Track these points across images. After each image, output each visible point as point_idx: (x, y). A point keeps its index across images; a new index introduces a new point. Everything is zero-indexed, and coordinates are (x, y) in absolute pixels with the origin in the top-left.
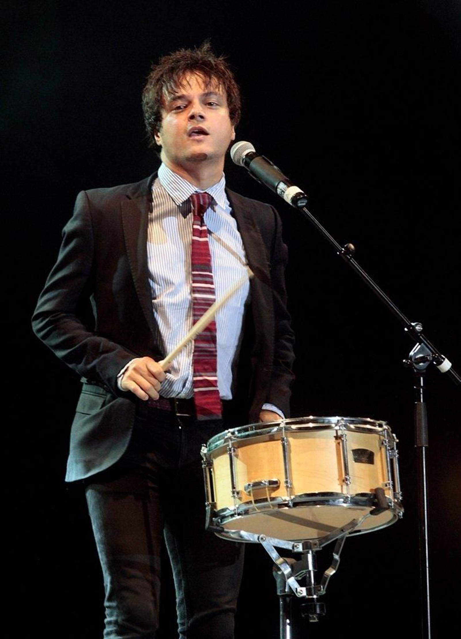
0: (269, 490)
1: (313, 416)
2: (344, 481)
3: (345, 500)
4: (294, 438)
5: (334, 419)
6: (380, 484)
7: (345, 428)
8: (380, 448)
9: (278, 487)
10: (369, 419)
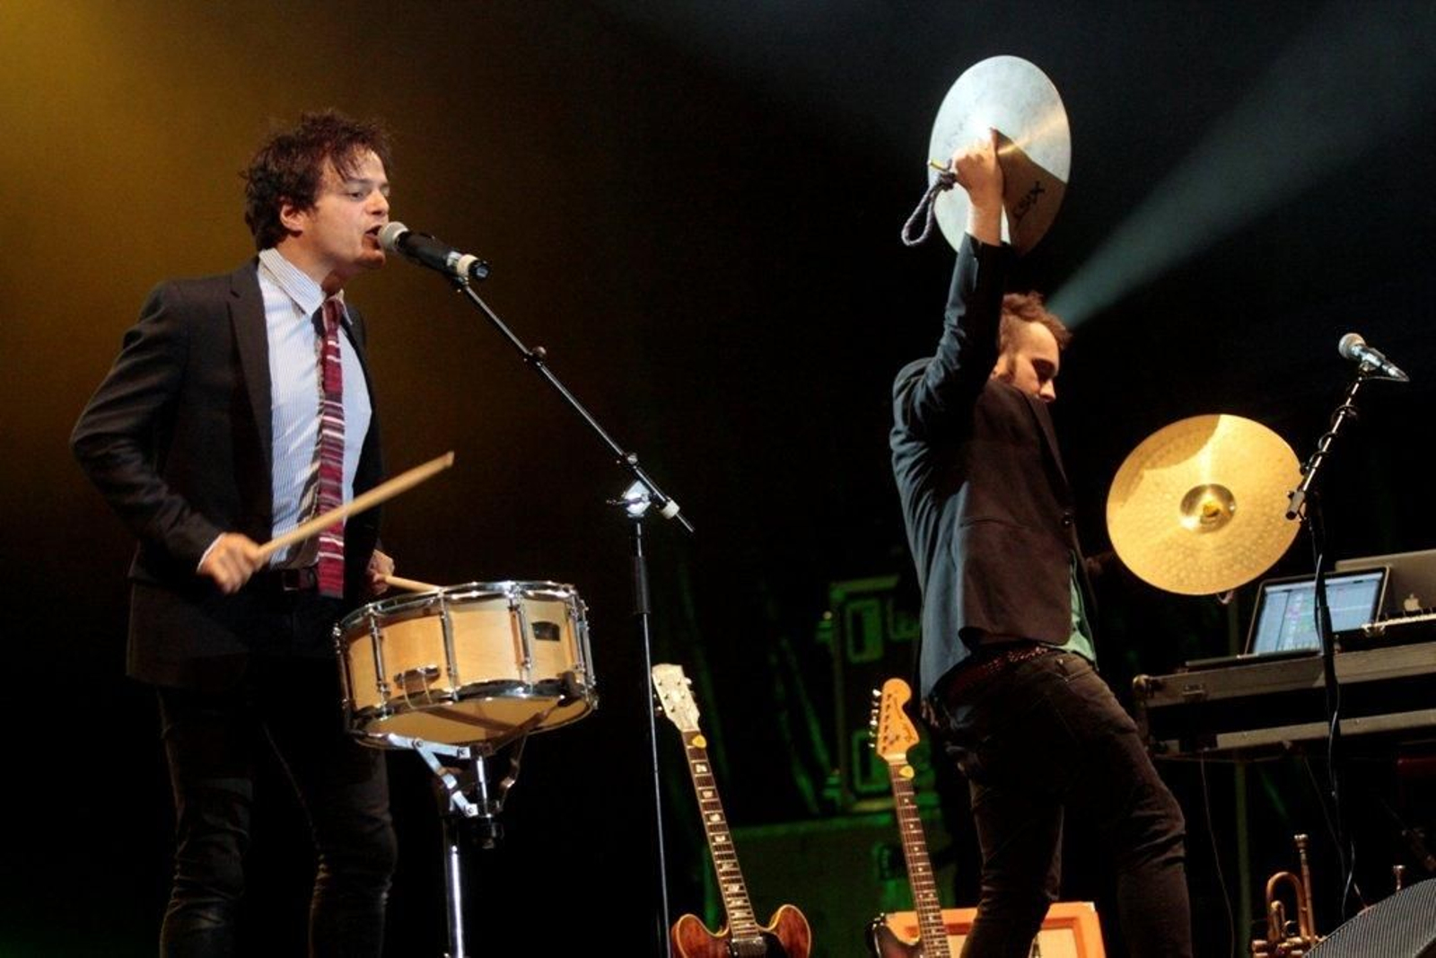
0: (426, 681)
2: (523, 664)
3: (525, 689)
4: (456, 610)
5: (506, 585)
6: (569, 667)
7: (520, 596)
8: (567, 620)
9: (438, 677)
10: (550, 583)
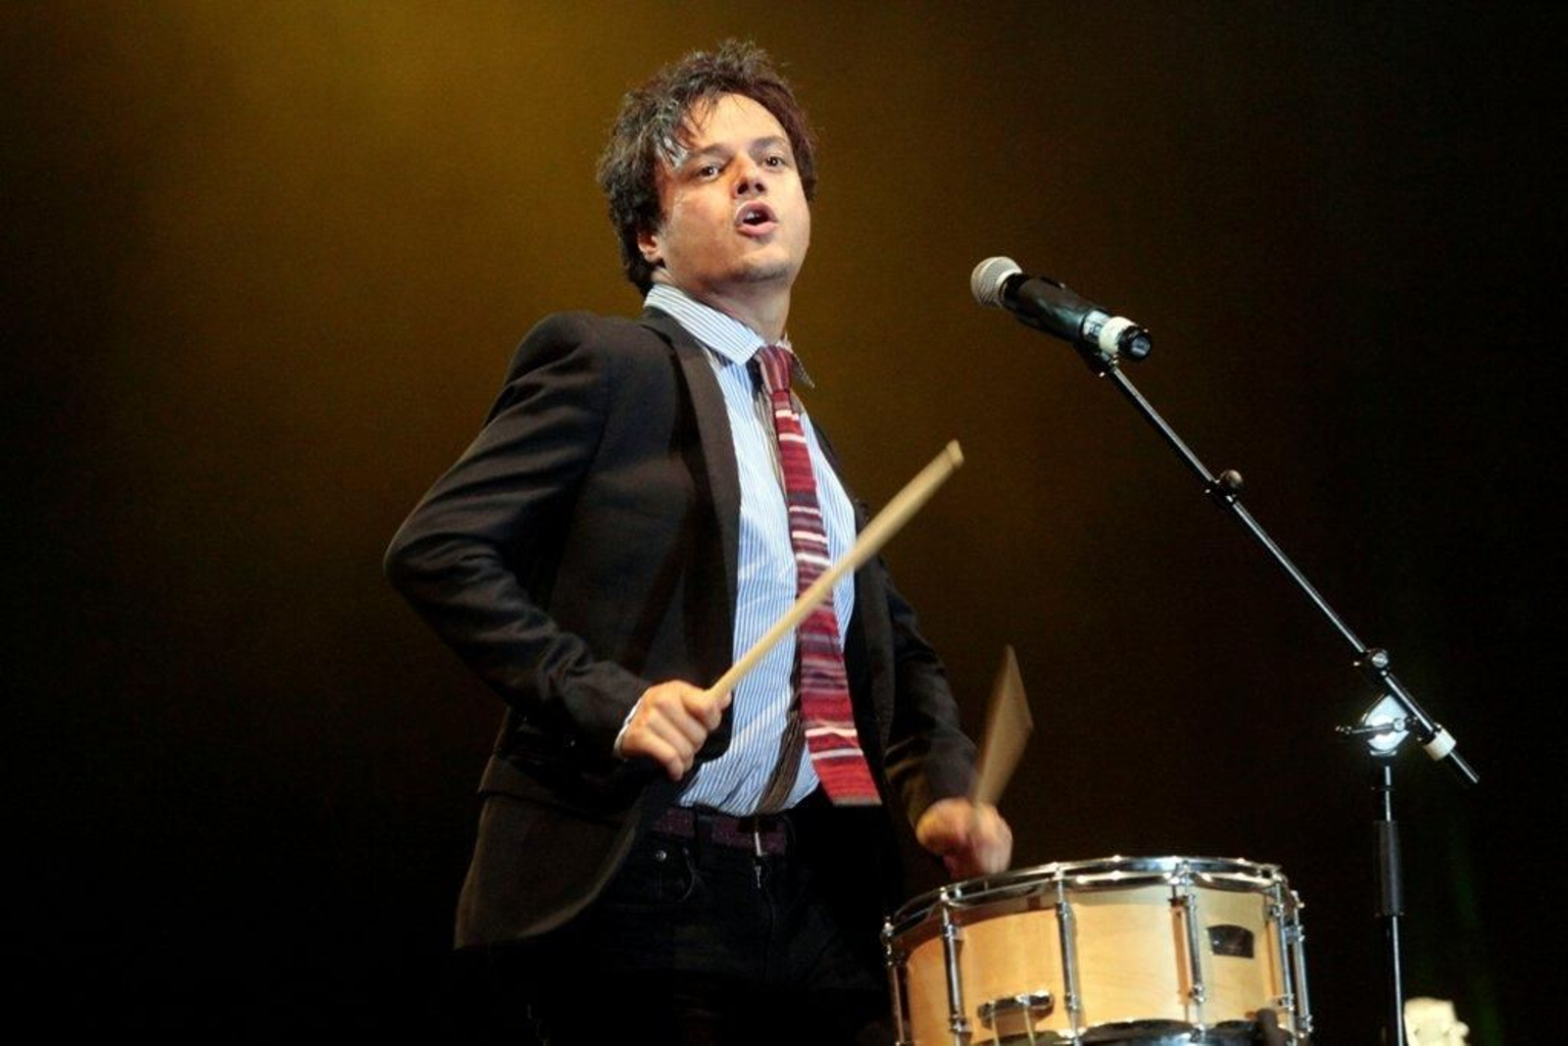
0: (1031, 1016)
1: (1122, 855)
2: (1190, 995)
3: (1194, 1036)
4: (1084, 903)
5: (1167, 864)
6: (1266, 1001)
7: (1190, 882)
8: (1267, 923)
9: (1049, 1011)
10: (1241, 861)
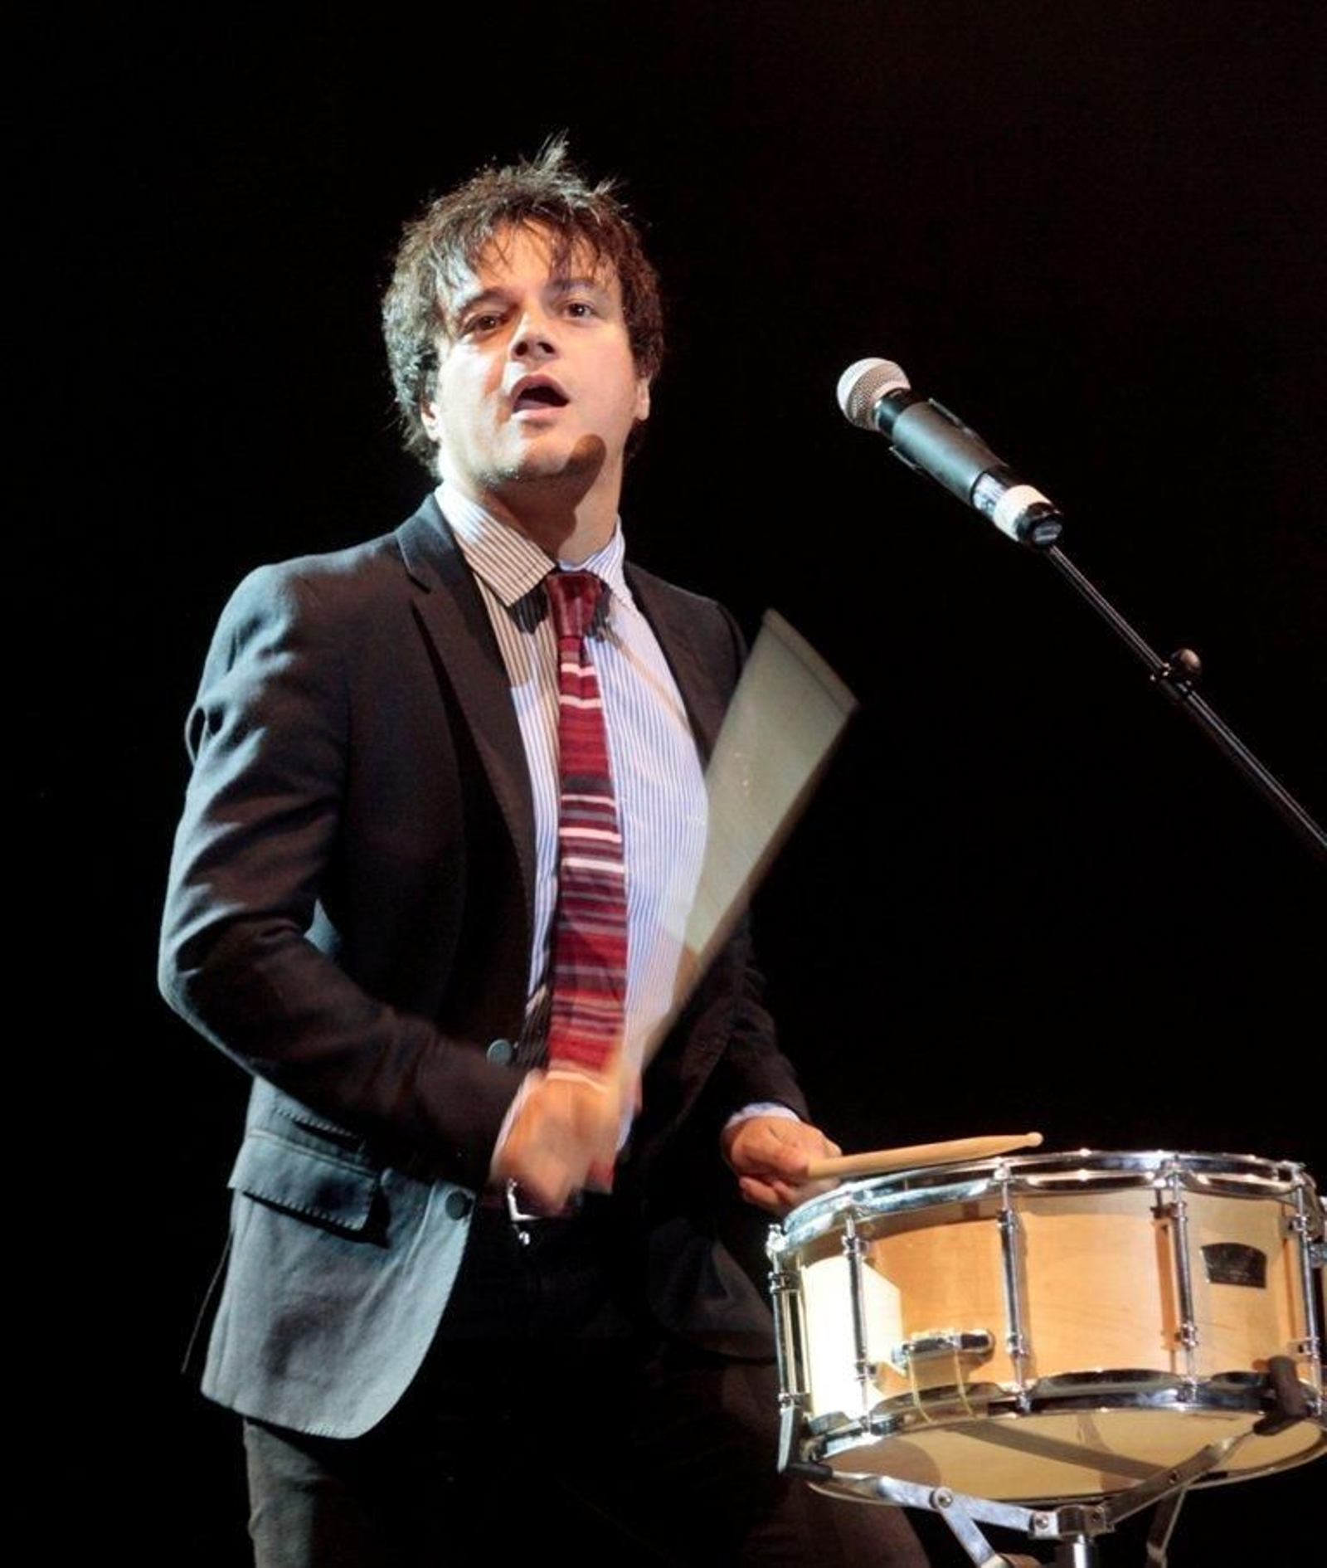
0: (961, 1363)
1: (1091, 1148)
2: (1178, 1337)
3: (1181, 1392)
4: (1033, 1210)
5: (1151, 1159)
6: (1282, 1346)
7: (1180, 1184)
8: (1285, 1241)
9: (988, 1355)
10: (1252, 1158)
